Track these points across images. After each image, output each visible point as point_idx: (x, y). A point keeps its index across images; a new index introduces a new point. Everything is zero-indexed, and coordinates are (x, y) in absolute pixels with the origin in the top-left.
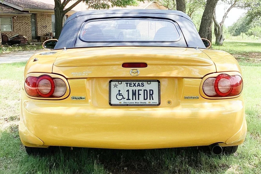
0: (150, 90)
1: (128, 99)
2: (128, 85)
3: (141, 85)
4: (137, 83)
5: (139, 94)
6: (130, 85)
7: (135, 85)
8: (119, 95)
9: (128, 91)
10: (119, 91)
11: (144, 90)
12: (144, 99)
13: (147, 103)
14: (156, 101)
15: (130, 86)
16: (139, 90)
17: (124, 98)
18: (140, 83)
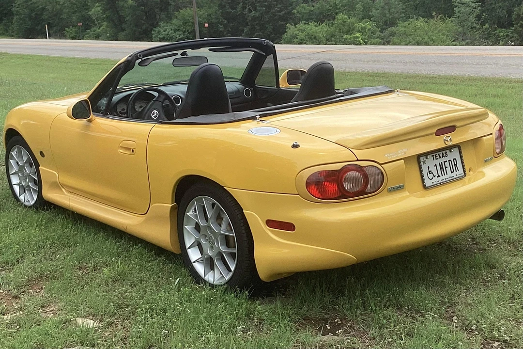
0: (454, 159)
1: (439, 176)
2: (434, 157)
3: (445, 155)
4: (441, 153)
5: (446, 168)
6: (436, 157)
7: (440, 157)
8: (430, 173)
9: (436, 165)
10: (429, 167)
11: (449, 161)
12: (452, 172)
13: (455, 177)
14: (461, 171)
15: (436, 159)
16: (445, 162)
17: (435, 176)
18: (444, 152)
